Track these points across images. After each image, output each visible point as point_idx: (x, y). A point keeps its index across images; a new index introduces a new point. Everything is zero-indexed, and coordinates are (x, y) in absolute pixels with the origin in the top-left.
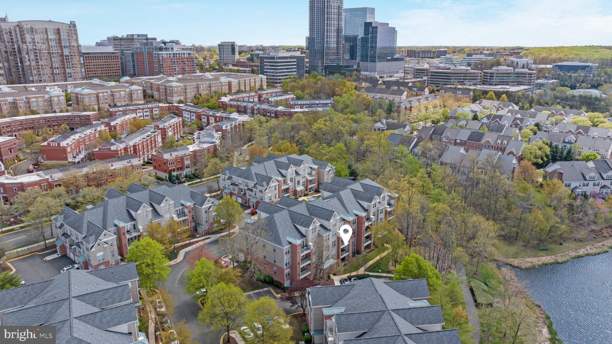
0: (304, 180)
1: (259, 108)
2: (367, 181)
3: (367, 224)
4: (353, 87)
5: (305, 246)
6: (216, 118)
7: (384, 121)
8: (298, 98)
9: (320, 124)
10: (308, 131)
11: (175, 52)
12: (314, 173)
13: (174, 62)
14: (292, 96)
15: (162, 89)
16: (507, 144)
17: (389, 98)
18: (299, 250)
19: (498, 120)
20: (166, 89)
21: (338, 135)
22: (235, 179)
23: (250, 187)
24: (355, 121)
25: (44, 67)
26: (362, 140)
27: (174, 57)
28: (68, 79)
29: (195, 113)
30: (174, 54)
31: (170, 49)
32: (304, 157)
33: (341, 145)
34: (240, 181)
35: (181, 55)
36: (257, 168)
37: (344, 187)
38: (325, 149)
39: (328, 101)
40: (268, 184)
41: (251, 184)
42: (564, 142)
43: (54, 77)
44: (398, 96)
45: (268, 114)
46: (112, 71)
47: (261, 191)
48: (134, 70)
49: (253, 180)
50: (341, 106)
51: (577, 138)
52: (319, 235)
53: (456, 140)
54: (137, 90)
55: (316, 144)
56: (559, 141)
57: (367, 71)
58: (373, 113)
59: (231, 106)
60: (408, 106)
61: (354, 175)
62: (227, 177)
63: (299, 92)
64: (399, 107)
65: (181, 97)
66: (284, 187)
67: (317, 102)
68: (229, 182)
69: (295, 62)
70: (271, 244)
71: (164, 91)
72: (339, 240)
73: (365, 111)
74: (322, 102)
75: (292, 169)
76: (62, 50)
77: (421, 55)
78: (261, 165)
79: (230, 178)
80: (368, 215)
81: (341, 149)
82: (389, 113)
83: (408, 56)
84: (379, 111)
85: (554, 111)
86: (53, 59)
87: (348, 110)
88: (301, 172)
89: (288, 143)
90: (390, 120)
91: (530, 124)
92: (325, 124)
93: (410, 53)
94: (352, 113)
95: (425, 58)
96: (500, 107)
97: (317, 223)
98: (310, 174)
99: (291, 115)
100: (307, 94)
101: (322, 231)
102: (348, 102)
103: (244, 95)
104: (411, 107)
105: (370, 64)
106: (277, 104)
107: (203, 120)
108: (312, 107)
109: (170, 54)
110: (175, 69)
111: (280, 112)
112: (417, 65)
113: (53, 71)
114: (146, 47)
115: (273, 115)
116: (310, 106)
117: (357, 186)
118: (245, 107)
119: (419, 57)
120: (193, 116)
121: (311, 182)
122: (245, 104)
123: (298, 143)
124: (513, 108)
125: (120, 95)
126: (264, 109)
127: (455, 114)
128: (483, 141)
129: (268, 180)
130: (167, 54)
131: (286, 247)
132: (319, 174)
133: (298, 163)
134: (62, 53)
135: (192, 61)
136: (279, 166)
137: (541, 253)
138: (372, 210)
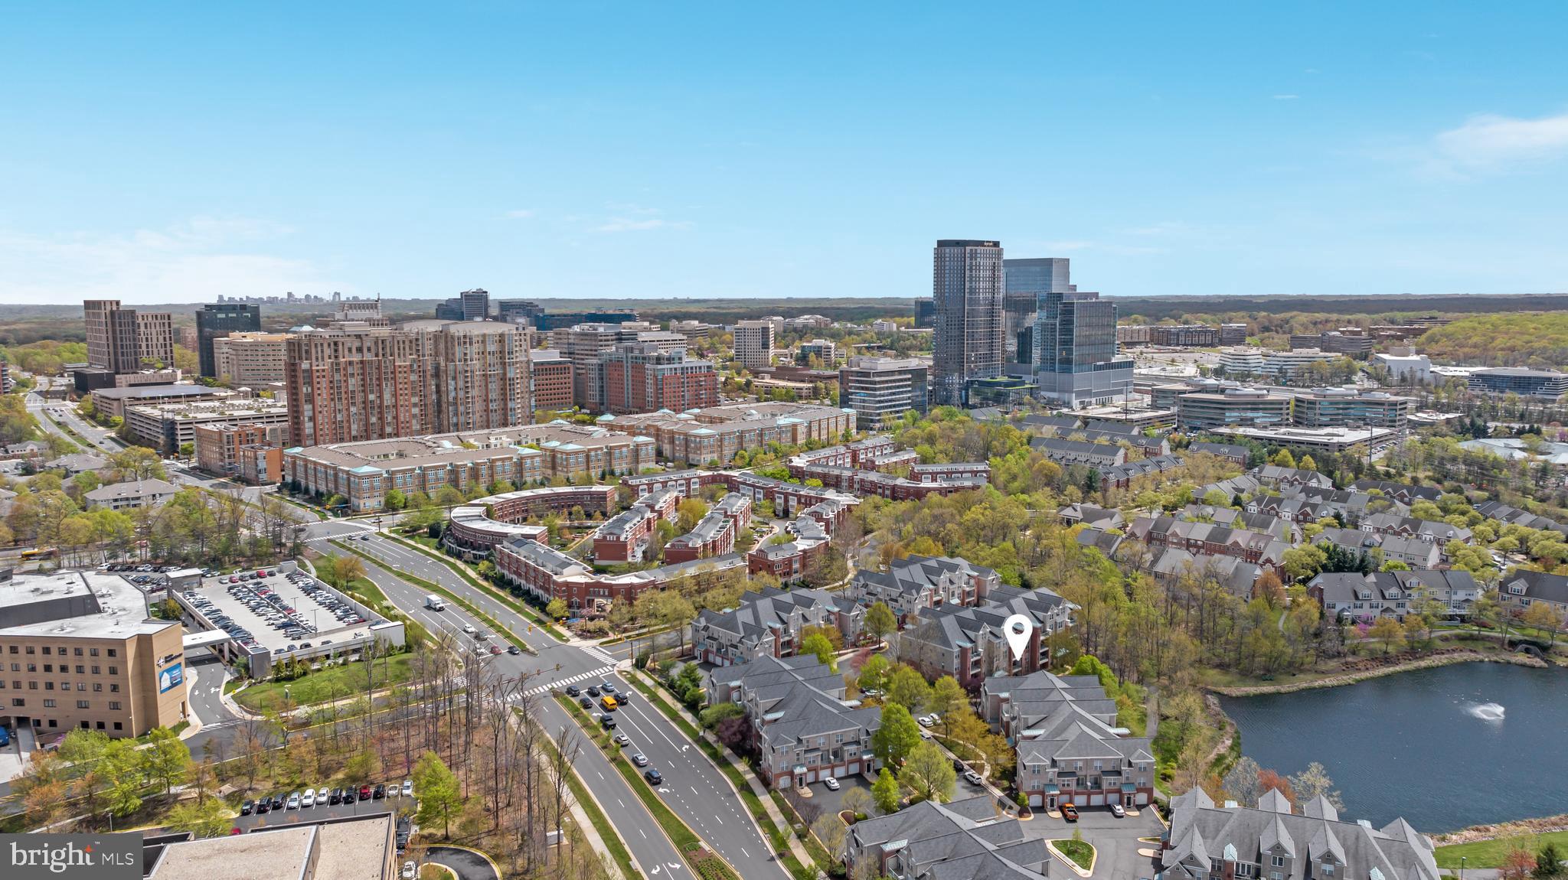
0: (960, 591)
1: (862, 480)
2: (1044, 590)
3: (1042, 638)
4: (1025, 441)
5: (975, 652)
6: (799, 497)
7: (1078, 505)
8: (924, 461)
9: (975, 513)
10: (960, 524)
11: (684, 364)
12: (972, 582)
14: (914, 455)
15: (679, 440)
16: (1265, 547)
17: (1093, 460)
18: (970, 654)
19: (1275, 506)
20: (687, 441)
21: (1002, 530)
22: (872, 586)
23: (894, 597)
24: (1030, 506)
25: (476, 399)
26: (1038, 538)
29: (762, 488)
30: (682, 369)
31: (677, 361)
32: (958, 561)
33: (1008, 544)
34: (879, 590)
36: (900, 574)
37: (1015, 596)
38: (984, 551)
39: (981, 467)
40: (918, 593)
41: (894, 592)
42: (1364, 545)
43: (488, 416)
44: (1109, 457)
45: (880, 491)
47: (909, 602)
49: (898, 588)
50: (1002, 478)
51: (1383, 539)
52: (989, 641)
53: (1188, 540)
54: (647, 445)
55: (972, 543)
56: (1356, 543)
57: (1055, 391)
58: (1060, 490)
59: (812, 475)
60: (1123, 479)
61: (1026, 585)
62: (860, 584)
63: (926, 447)
64: (1105, 480)
66: (935, 599)
67: (961, 468)
68: (864, 591)
69: (909, 379)
70: (941, 648)
71: (683, 442)
72: (1010, 652)
73: (1046, 489)
74: (968, 467)
75: (945, 576)
76: (504, 369)
77: (1182, 339)
78: (905, 570)
79: (865, 586)
80: (1045, 627)
81: (1008, 551)
82: (1088, 492)
83: (1152, 341)
84: (1071, 489)
85: (1390, 490)
86: (490, 385)
87: (1016, 484)
88: (956, 580)
89: (931, 542)
90: (1089, 505)
91: (1328, 514)
92: (983, 514)
93: (1156, 334)
94: (1023, 492)
95: (1192, 345)
96: (1296, 480)
97: (987, 629)
98: (968, 583)
99: (919, 494)
100: (941, 452)
101: (992, 638)
102: (1015, 470)
103: (827, 452)
104: (1128, 480)
105: (1059, 377)
106: (890, 470)
107: (778, 501)
108: (951, 479)
111: (901, 487)
112: (1169, 368)
113: (487, 406)
114: (630, 355)
115: (888, 492)
116: (949, 475)
117: (1031, 595)
118: (838, 477)
119: (1178, 345)
120: (759, 493)
121: (969, 594)
122: (836, 472)
123: (945, 542)
124: (1319, 481)
125: (621, 452)
126: (872, 482)
127: (1203, 493)
128: (1229, 542)
129: (919, 588)
130: (672, 369)
131: (956, 650)
132: (979, 583)
133: (953, 568)
134: (505, 374)
136: (928, 571)
137: (1262, 683)
138: (1049, 623)
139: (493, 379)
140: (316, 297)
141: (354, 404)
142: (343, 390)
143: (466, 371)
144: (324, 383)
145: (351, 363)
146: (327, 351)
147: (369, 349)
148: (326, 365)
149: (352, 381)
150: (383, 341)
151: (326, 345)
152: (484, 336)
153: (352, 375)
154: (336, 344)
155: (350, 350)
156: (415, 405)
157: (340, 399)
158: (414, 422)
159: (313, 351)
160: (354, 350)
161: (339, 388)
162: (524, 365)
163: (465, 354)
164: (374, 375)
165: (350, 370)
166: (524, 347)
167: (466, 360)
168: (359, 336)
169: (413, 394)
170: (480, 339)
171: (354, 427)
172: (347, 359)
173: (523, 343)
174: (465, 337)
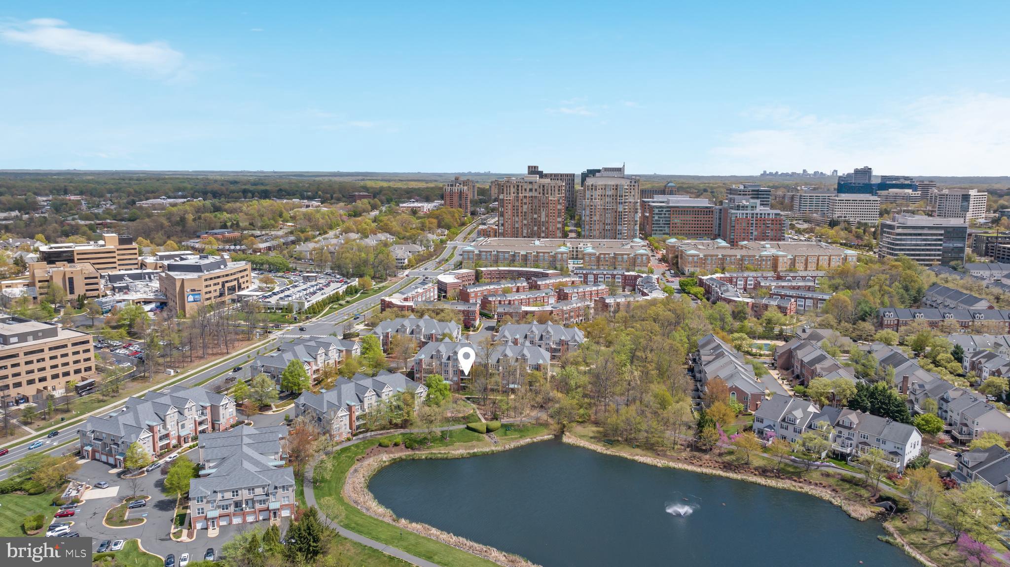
13: (752, 224)
25: (597, 222)
27: (752, 217)
28: (618, 236)
35: (763, 216)
43: (604, 232)
46: (702, 229)
48: (719, 230)
65: (696, 268)
76: (617, 206)
86: (606, 215)
109: (747, 214)
110: (752, 233)
113: (604, 227)
130: (743, 214)
135: (780, 224)
139: (609, 211)
140: (822, 173)
141: (525, 219)
142: (519, 211)
143: (592, 206)
144: (510, 206)
145: (525, 197)
146: (512, 190)
147: (536, 190)
148: (512, 196)
149: (525, 207)
150: (543, 186)
151: (512, 187)
152: (605, 185)
153: (525, 203)
154: (518, 186)
155: (526, 190)
156: (559, 222)
157: (518, 216)
158: (558, 231)
159: (505, 190)
160: (528, 190)
161: (518, 209)
162: (632, 204)
163: (592, 196)
164: (538, 205)
165: (525, 201)
166: (633, 193)
167: (592, 199)
168: (531, 183)
169: (559, 217)
170: (603, 187)
171: (525, 231)
172: (523, 195)
173: (632, 191)
174: (592, 185)
